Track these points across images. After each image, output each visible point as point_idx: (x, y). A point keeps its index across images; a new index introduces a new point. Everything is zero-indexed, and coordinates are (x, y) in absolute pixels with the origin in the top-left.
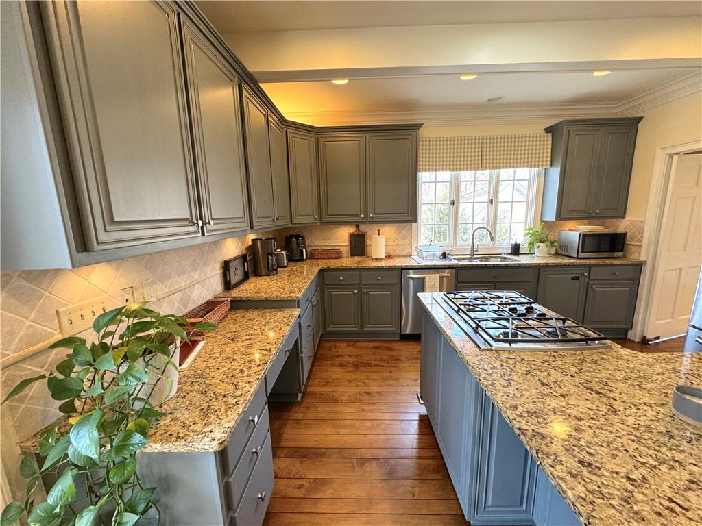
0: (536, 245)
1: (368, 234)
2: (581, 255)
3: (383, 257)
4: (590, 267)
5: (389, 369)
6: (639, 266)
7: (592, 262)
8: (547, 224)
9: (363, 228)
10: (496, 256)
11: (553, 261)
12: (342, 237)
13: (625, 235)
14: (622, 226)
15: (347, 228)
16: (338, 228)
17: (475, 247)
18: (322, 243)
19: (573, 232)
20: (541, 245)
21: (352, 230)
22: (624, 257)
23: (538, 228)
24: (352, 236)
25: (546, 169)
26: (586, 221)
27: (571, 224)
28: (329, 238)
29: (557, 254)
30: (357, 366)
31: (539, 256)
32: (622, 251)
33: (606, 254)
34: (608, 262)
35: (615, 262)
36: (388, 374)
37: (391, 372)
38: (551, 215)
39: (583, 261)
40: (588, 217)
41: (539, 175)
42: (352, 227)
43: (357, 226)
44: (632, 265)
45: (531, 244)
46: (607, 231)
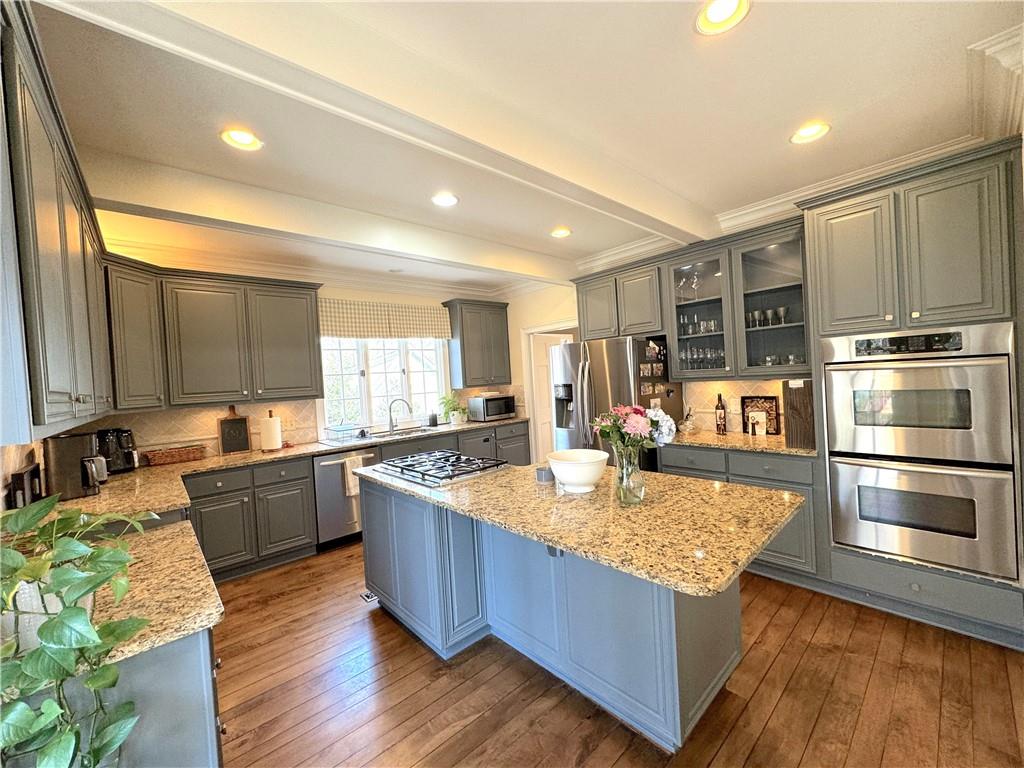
0: (451, 414)
1: (251, 418)
2: (487, 418)
3: (280, 446)
4: (495, 427)
5: (315, 588)
6: (527, 422)
7: (496, 423)
8: (457, 393)
9: (241, 411)
10: (417, 429)
11: (466, 426)
12: (205, 426)
13: (513, 397)
14: (510, 391)
15: (214, 412)
16: (195, 414)
17: (394, 421)
18: (165, 439)
19: (478, 399)
20: (455, 413)
21: (224, 414)
22: (516, 417)
23: (450, 397)
24: (223, 423)
25: (448, 340)
26: (486, 388)
27: (476, 391)
28: (179, 431)
29: (469, 421)
30: (264, 602)
31: (455, 423)
32: (514, 412)
33: (504, 416)
34: (506, 422)
35: (511, 421)
36: (316, 593)
37: (319, 589)
38: (459, 385)
39: (489, 424)
40: (488, 384)
41: (444, 346)
42: (222, 410)
43: (232, 408)
44: (521, 422)
45: (447, 413)
46: (502, 395)
